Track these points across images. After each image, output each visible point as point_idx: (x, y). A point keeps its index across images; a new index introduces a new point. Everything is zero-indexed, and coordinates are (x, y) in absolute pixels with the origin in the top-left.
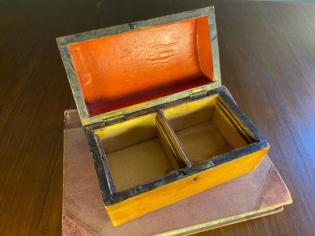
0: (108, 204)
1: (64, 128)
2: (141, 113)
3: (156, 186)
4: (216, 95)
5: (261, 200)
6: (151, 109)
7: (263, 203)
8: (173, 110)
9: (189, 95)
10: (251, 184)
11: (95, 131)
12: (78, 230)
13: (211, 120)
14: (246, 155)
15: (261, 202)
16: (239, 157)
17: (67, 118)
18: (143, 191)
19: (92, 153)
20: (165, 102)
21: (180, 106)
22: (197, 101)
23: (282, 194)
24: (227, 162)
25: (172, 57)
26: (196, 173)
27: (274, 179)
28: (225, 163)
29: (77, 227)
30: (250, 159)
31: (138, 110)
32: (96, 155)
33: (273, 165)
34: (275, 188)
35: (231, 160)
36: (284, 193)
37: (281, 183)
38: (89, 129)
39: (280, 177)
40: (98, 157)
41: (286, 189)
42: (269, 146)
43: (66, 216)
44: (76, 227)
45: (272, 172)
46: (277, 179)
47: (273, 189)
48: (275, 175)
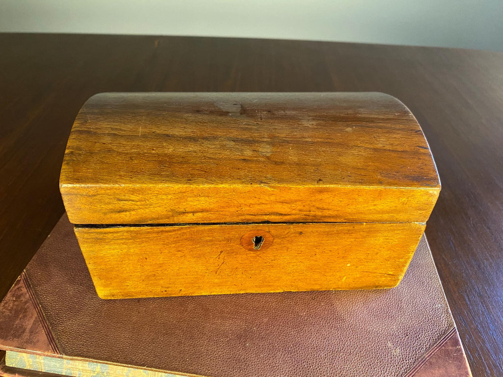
10: (390, 345)
27: (447, 354)
33: (455, 326)
34: (442, 371)
37: (461, 367)
39: (462, 354)
45: (448, 337)
46: (454, 356)
47: (436, 371)
48: (452, 346)
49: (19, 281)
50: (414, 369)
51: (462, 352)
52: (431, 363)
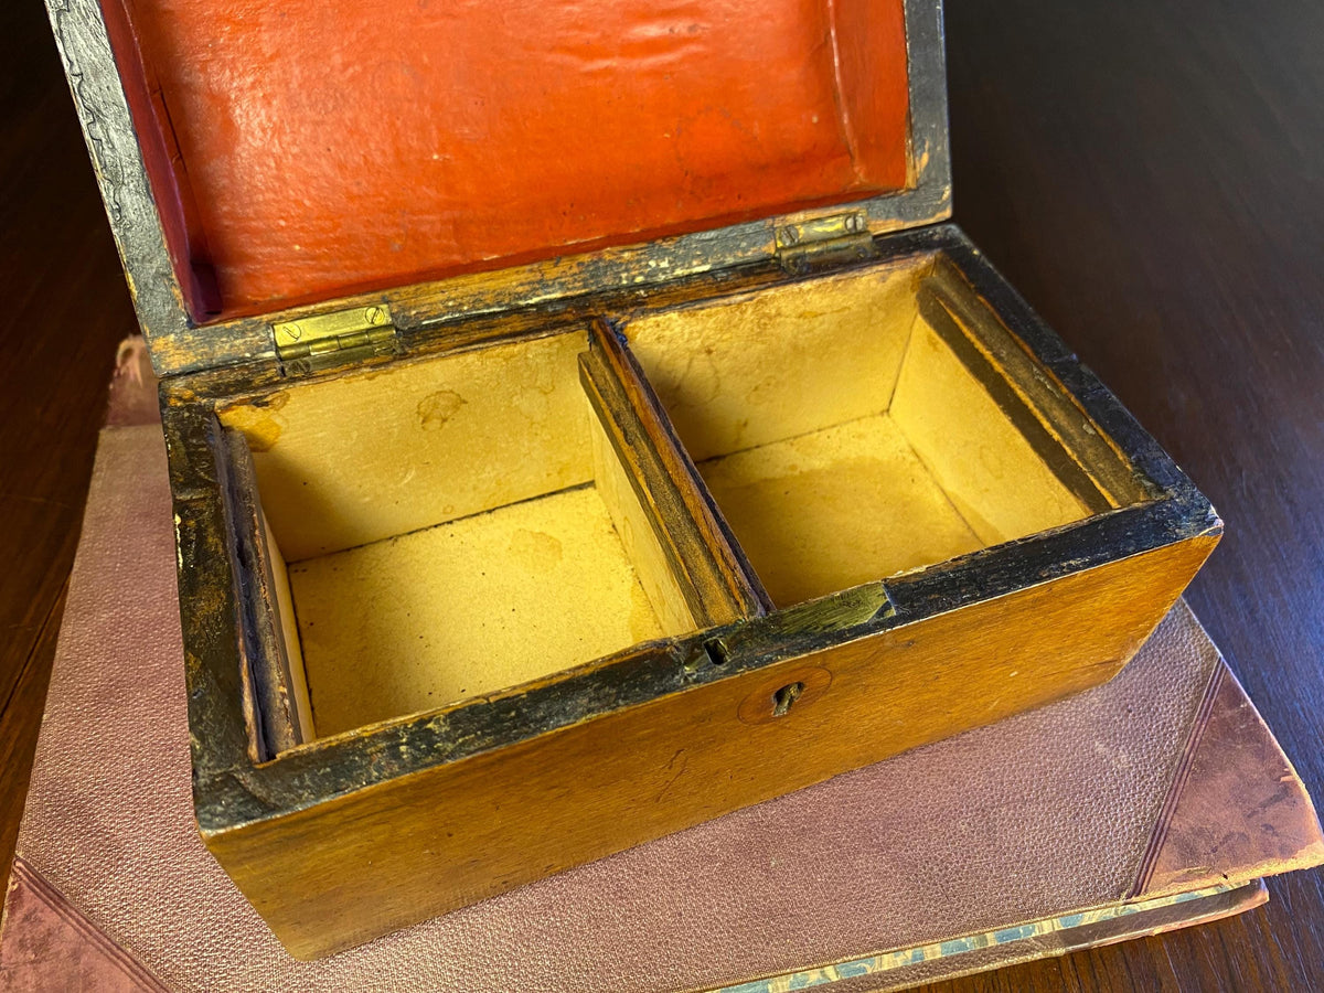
0: (222, 815)
1: (102, 425)
2: (500, 325)
3: (536, 721)
4: (924, 260)
5: (1157, 835)
6: (559, 307)
7: (1167, 854)
8: (680, 322)
9: (777, 250)
10: (1100, 748)
11: (219, 403)
12: (87, 974)
13: (888, 410)
14: (1091, 564)
15: (1152, 851)
16: (1049, 577)
17: (126, 375)
18: (450, 746)
19: (178, 520)
20: (639, 279)
21: (720, 301)
22: (816, 282)
23: (1271, 811)
24: (977, 599)
25: (693, 48)
26: (789, 654)
27: (1227, 729)
28: (964, 602)
29: (84, 959)
30: (1107, 598)
31: (486, 311)
32: (200, 531)
33: (1220, 655)
34: (1231, 776)
35: (1003, 592)
36: (1280, 807)
37: (1264, 752)
38: (188, 393)
39: (1256, 720)
40: (210, 540)
41: (1294, 783)
42: (1220, 523)
43: (28, 893)
44: (75, 955)
45: (1215, 688)
46: (1241, 730)
47: (1219, 781)
48: (1230, 707)
49: (17, 894)
50: (1173, 792)
51: (1254, 713)
52: (1200, 764)
